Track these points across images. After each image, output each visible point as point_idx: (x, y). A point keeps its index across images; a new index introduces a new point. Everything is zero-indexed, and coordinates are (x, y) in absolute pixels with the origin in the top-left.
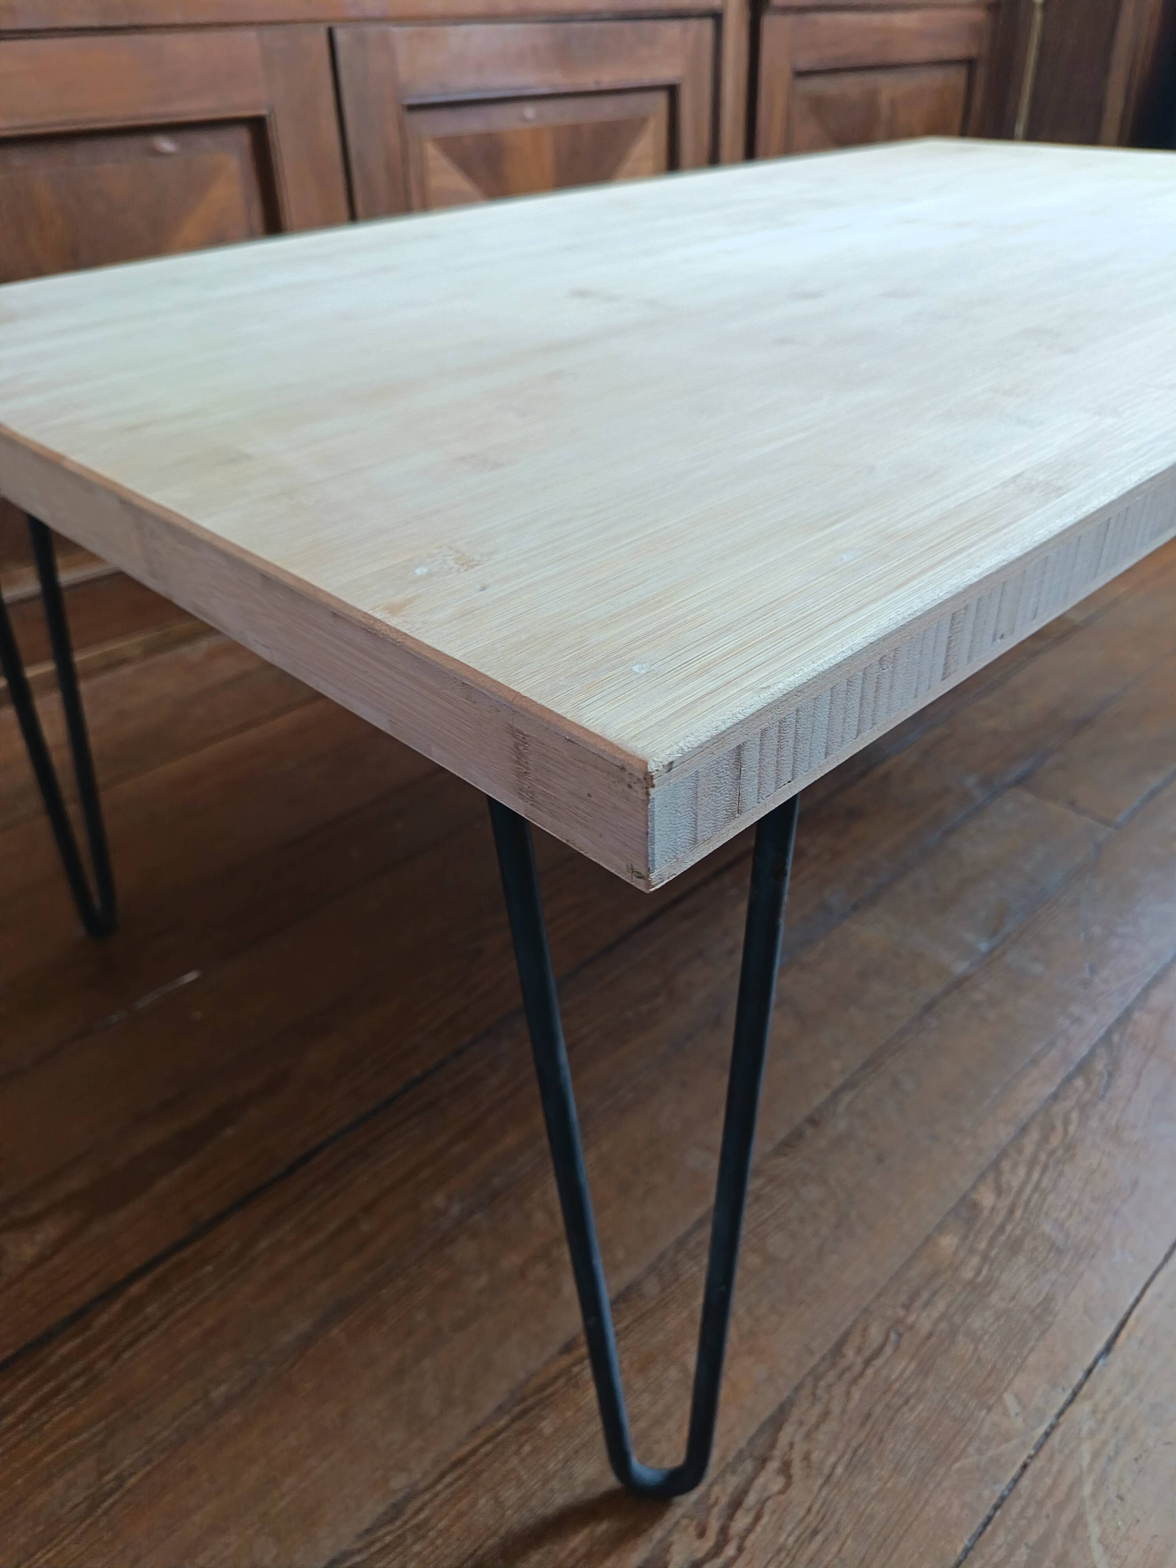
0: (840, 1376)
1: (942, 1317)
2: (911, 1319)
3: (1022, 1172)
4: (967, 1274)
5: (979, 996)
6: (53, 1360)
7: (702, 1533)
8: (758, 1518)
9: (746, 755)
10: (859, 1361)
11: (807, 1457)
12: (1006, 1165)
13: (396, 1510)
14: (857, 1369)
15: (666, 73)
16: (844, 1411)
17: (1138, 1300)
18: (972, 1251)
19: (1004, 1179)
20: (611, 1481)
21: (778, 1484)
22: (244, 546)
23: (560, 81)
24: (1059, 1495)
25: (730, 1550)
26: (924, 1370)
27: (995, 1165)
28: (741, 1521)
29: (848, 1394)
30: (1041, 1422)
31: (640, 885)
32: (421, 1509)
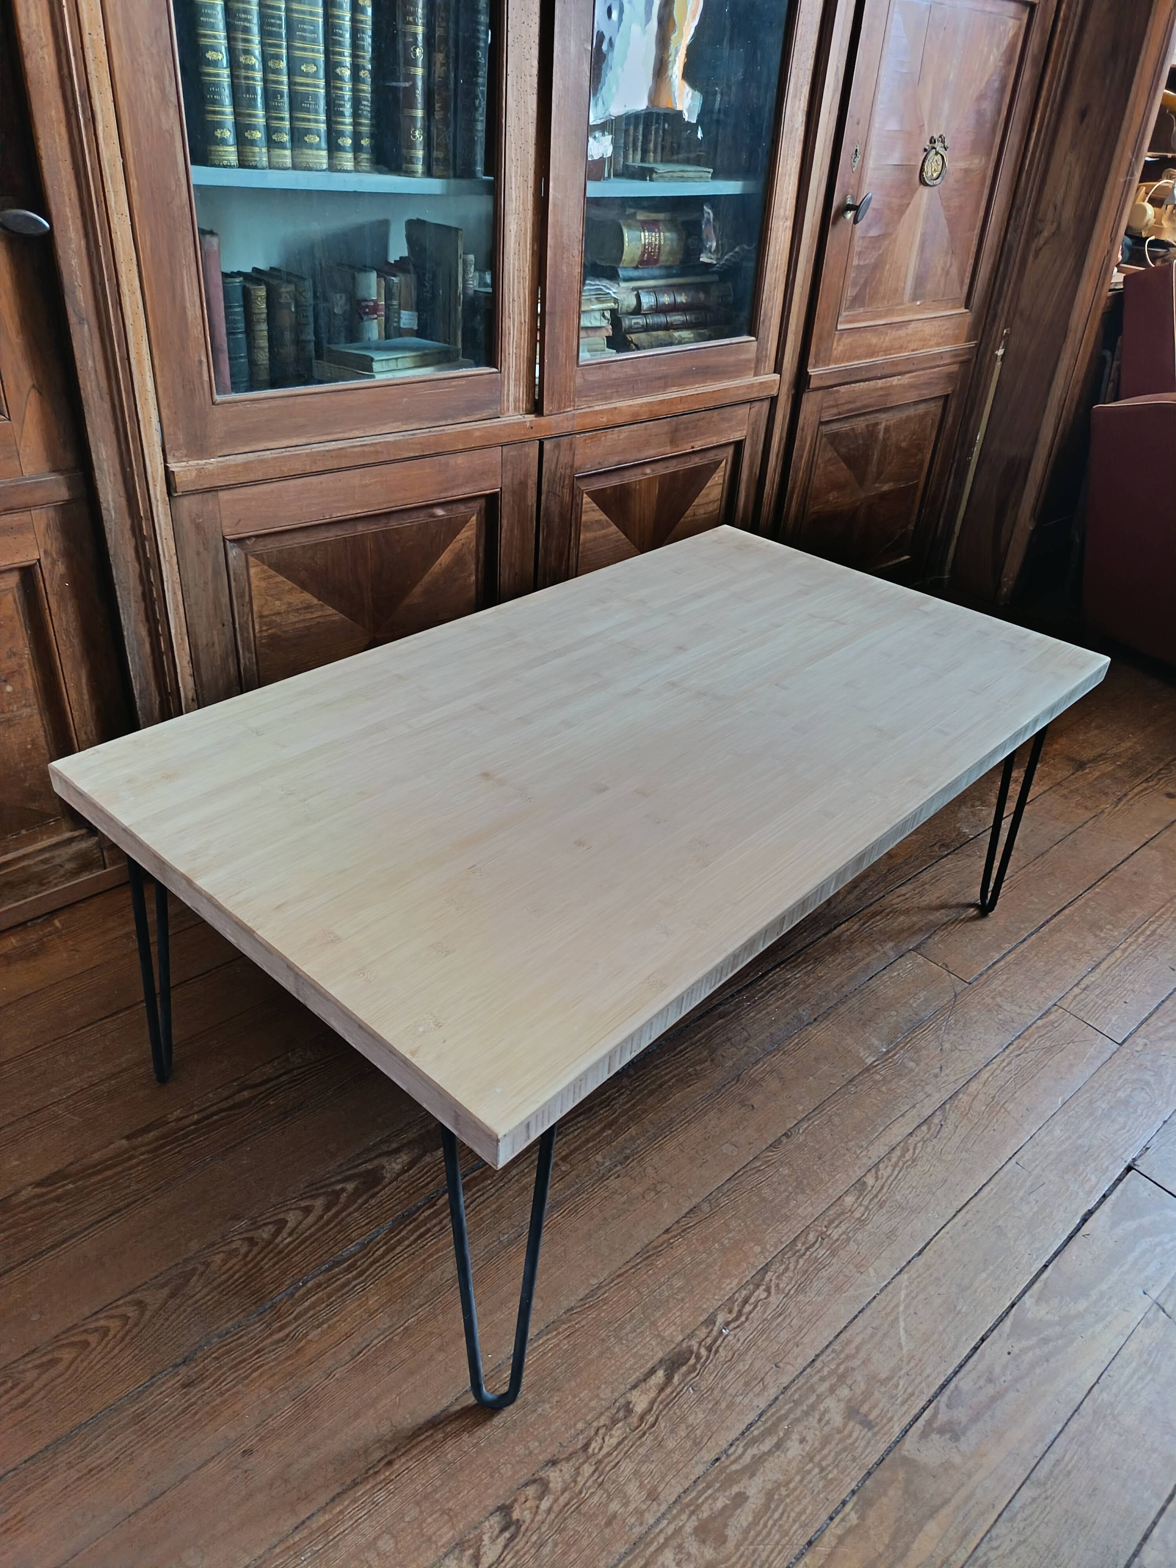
0: (794, 1254)
1: (844, 1233)
2: (828, 1233)
3: (889, 1169)
4: (857, 1215)
5: (878, 1077)
6: (421, 1218)
7: (730, 1312)
10: (803, 1248)
11: (777, 1285)
12: (881, 1166)
13: (593, 1293)
14: (802, 1252)
15: (737, 436)
16: (795, 1269)
17: (937, 1234)
18: (861, 1205)
19: (880, 1173)
23: (669, 451)
24: (888, 1310)
25: (743, 1319)
26: (833, 1254)
27: (877, 1166)
28: (748, 1308)
29: (797, 1262)
30: (884, 1280)
32: (604, 1293)
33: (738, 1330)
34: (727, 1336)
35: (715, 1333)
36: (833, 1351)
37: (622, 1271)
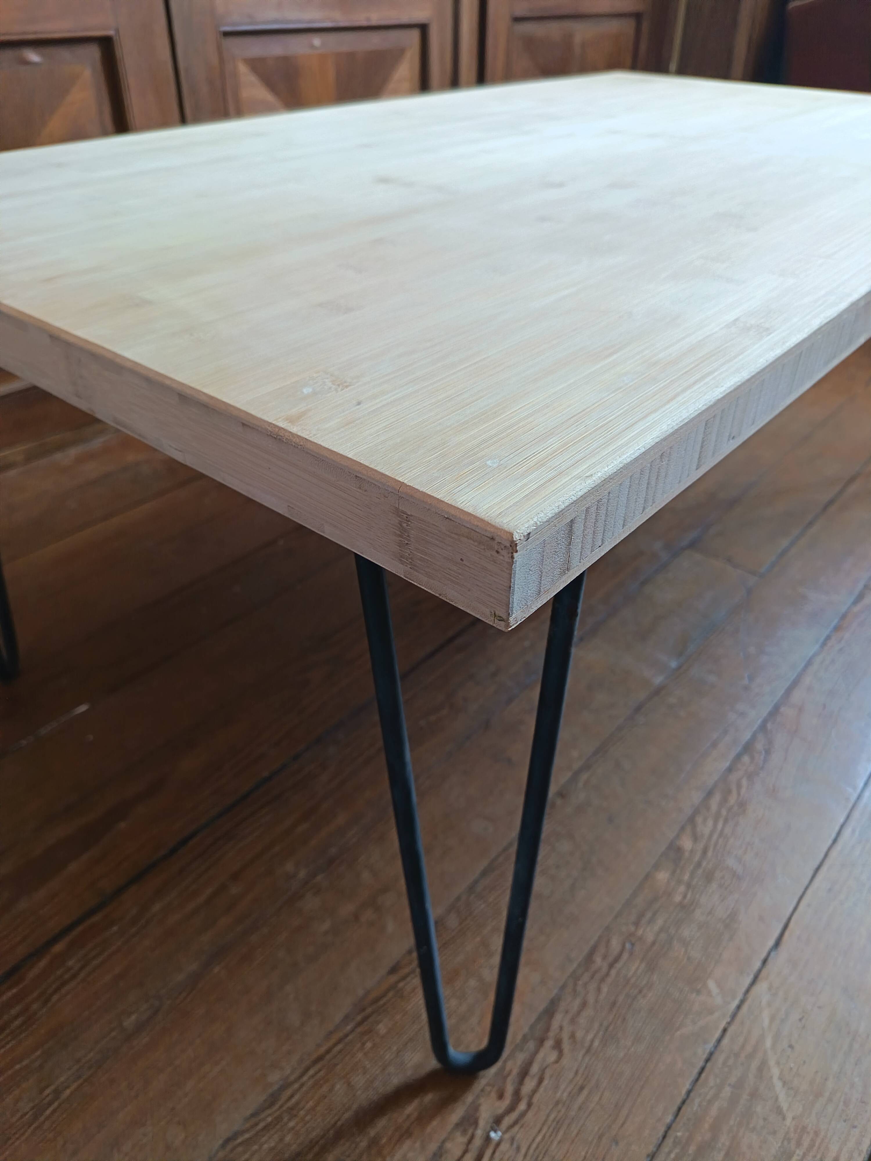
0: (592, 977)
1: (661, 930)
3: (710, 823)
4: (678, 898)
5: (673, 700)
7: (501, 1096)
8: (541, 1081)
9: (576, 526)
10: (605, 965)
11: (573, 1036)
12: (699, 820)
13: (274, 1098)
14: (604, 971)
15: (420, 15)
16: (596, 1001)
17: (796, 908)
18: (679, 882)
19: (698, 830)
20: (433, 1063)
21: (553, 1056)
22: (162, 372)
23: (341, 19)
24: (749, 1049)
25: (522, 1106)
26: (651, 968)
27: (691, 820)
28: (529, 1085)
29: (599, 990)
30: (734, 998)
31: (500, 626)
32: (292, 1096)
33: (516, 1128)
34: (498, 1144)
35: (478, 1142)
36: (676, 1142)
37: (322, 1050)
